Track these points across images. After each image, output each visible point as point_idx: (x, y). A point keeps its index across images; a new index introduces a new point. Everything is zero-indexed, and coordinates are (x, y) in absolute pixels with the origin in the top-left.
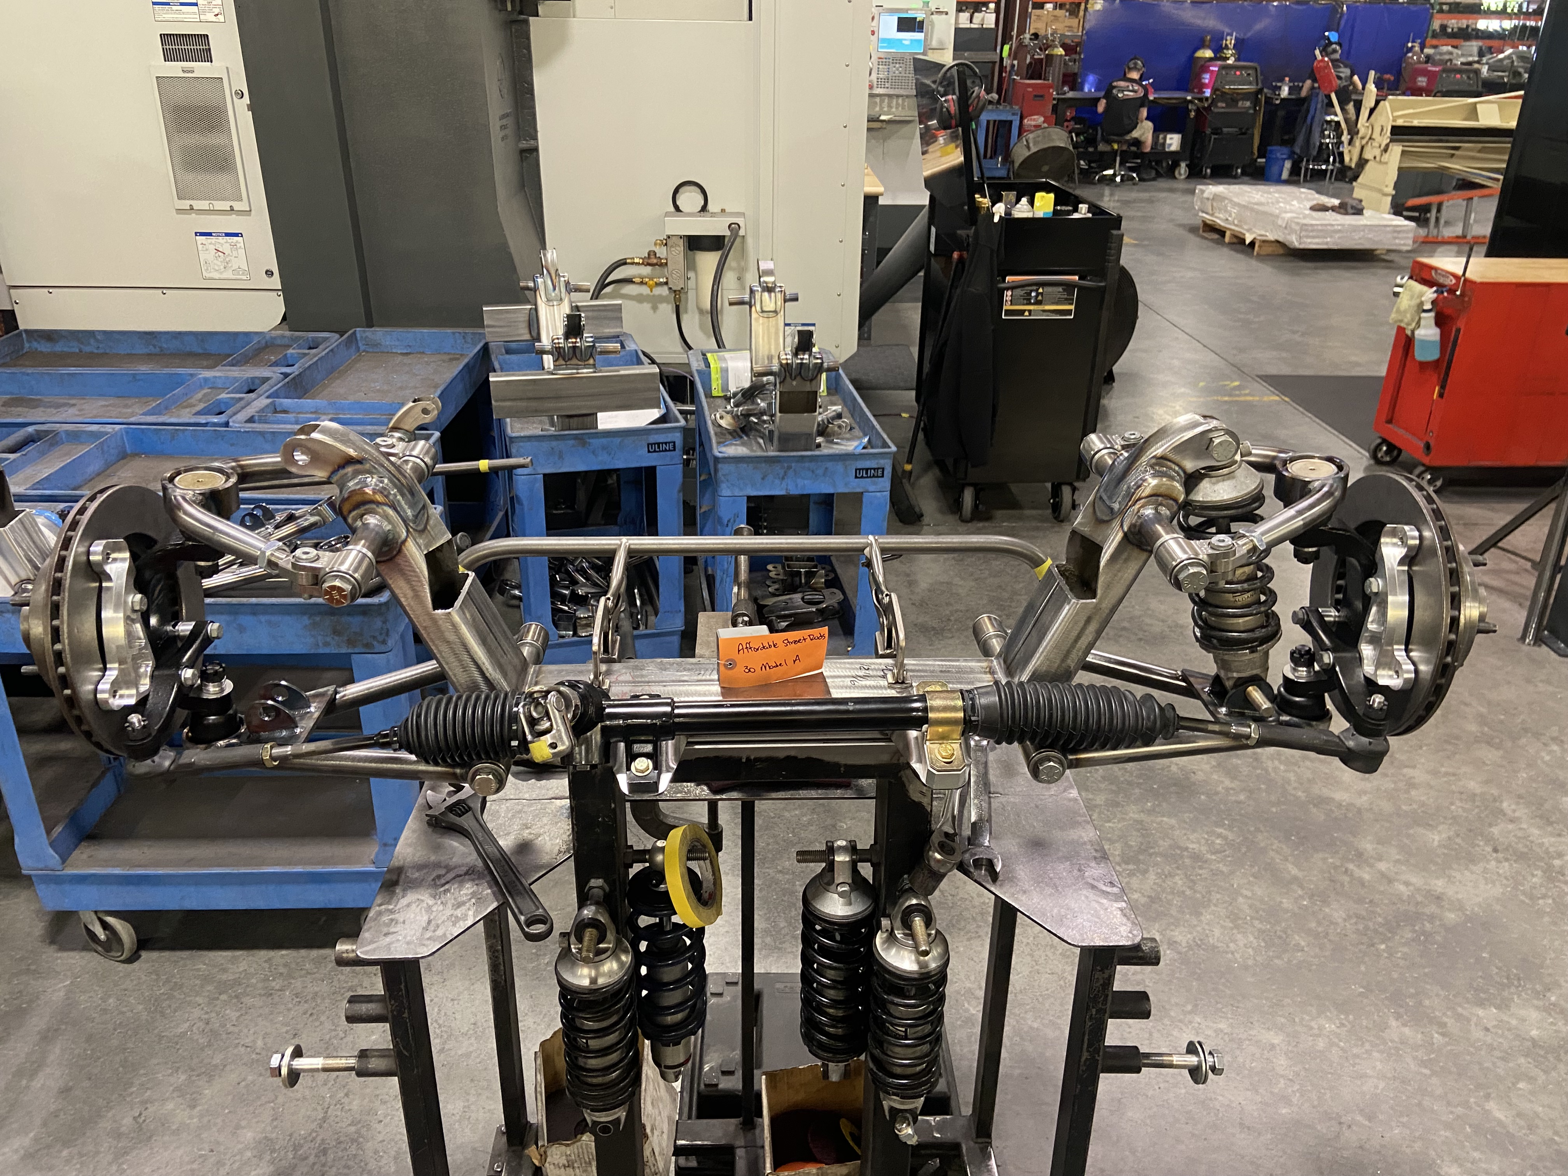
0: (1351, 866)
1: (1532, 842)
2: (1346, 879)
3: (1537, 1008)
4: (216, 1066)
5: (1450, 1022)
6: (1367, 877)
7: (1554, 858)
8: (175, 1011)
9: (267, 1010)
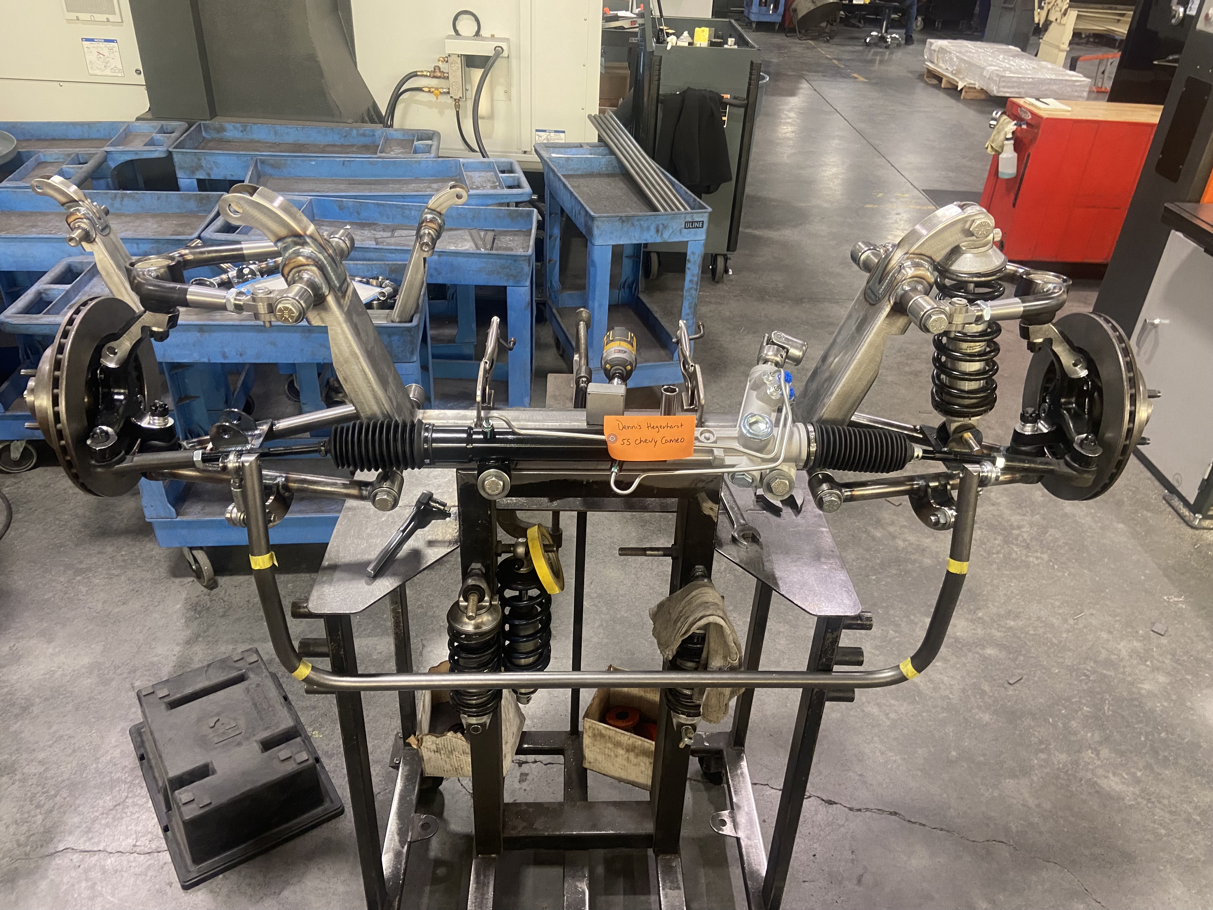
0: (870, 528)
1: (1003, 518)
2: (865, 535)
3: (967, 619)
4: (69, 619)
5: (903, 625)
6: (878, 534)
7: (1014, 529)
8: (45, 585)
9: (108, 587)
